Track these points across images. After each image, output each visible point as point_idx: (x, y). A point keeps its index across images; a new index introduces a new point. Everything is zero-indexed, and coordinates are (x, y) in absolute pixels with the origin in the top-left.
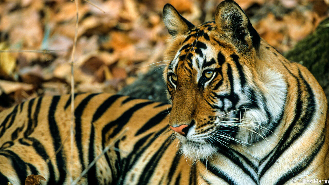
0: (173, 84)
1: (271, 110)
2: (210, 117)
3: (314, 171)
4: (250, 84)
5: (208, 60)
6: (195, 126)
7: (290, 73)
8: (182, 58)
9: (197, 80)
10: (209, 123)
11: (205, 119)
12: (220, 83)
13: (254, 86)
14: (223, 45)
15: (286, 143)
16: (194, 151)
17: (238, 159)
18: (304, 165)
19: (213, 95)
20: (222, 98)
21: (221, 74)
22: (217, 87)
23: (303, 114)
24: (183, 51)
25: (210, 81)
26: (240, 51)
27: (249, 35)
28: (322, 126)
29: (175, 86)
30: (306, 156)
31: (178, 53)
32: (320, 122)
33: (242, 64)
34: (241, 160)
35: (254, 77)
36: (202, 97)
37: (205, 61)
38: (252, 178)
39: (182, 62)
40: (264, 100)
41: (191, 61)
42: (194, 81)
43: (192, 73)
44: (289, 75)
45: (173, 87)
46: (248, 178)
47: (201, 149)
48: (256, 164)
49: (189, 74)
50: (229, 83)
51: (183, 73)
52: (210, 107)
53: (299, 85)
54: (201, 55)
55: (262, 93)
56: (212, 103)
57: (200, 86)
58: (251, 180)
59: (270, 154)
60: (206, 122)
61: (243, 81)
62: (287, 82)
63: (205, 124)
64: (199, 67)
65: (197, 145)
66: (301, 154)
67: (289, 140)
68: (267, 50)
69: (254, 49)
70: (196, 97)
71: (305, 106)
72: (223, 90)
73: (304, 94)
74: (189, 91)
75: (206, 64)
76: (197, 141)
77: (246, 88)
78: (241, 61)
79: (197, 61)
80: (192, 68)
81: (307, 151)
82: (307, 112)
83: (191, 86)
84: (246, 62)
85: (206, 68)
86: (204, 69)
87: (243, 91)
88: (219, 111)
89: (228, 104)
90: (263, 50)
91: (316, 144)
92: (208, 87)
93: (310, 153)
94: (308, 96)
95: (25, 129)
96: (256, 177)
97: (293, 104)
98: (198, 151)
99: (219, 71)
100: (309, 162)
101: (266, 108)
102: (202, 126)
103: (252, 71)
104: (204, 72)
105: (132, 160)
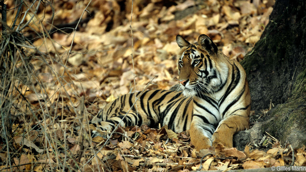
0: (181, 66)
1: (222, 79)
2: (195, 79)
3: (241, 102)
4: (214, 67)
5: (197, 56)
6: (189, 81)
7: (230, 64)
8: (185, 54)
9: (192, 63)
10: (195, 81)
11: (194, 79)
12: (201, 66)
13: (216, 69)
14: (203, 51)
15: (229, 92)
16: (188, 93)
17: (209, 101)
18: (237, 100)
19: (198, 70)
20: (202, 72)
21: (202, 62)
22: (200, 67)
23: (235, 79)
24: (186, 52)
25: (197, 64)
26: (210, 54)
27: (213, 48)
28: (244, 84)
29: (182, 66)
30: (237, 96)
31: (184, 53)
32: (243, 83)
33: (211, 59)
34: (211, 101)
35: (216, 65)
36: (193, 70)
37: (195, 56)
38: (216, 108)
39: (185, 56)
40: (220, 75)
41: (189, 56)
42: (190, 64)
43: (190, 60)
44: (229, 64)
45: (181, 67)
46: (214, 108)
47: (191, 92)
48: (217, 102)
49: (188, 60)
50: (205, 66)
51: (186, 60)
52: (196, 75)
53: (233, 68)
54: (194, 54)
55: (219, 71)
56: (197, 73)
57: (193, 66)
58: (216, 109)
59: (222, 97)
60: (194, 80)
61: (211, 66)
62: (229, 67)
63: (193, 81)
64: (193, 58)
65: (189, 90)
66: (235, 95)
67: (230, 90)
68: (220, 54)
69: (215, 53)
70: (190, 70)
71: (236, 76)
72: (202, 69)
73: (235, 71)
74: (188, 67)
75: (196, 57)
76: (189, 88)
77: (212, 70)
78: (211, 58)
79: (192, 56)
80: (190, 58)
81: (238, 94)
82: (237, 79)
83: (189, 66)
84: (212, 58)
85: (196, 59)
86: (195, 59)
87: (211, 71)
88: (200, 77)
89: (204, 75)
90: (219, 55)
91: (241, 91)
92: (196, 66)
93: (239, 95)
94: (237, 72)
95: (120, 108)
96: (218, 108)
97: (231, 76)
98: (189, 93)
99: (201, 60)
100: (239, 98)
101: (220, 78)
102: (192, 82)
103: (215, 62)
104: (195, 61)
105: (166, 112)
